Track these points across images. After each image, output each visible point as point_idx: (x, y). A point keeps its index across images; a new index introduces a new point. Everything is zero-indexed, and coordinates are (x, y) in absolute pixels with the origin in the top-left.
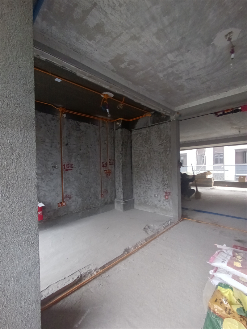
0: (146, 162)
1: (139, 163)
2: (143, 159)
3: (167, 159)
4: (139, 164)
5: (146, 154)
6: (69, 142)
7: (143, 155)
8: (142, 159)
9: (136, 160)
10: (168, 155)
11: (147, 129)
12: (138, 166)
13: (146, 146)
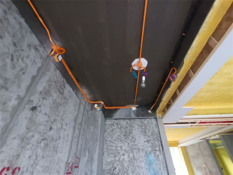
0: (126, 164)
1: (115, 166)
2: (121, 159)
3: (157, 162)
4: (115, 168)
5: (127, 152)
6: (40, 106)
7: (122, 154)
8: (119, 159)
9: (109, 160)
10: (159, 156)
11: (127, 121)
12: (114, 170)
13: (125, 141)
